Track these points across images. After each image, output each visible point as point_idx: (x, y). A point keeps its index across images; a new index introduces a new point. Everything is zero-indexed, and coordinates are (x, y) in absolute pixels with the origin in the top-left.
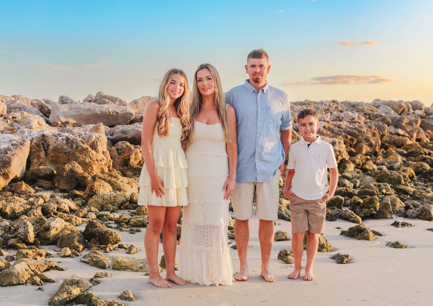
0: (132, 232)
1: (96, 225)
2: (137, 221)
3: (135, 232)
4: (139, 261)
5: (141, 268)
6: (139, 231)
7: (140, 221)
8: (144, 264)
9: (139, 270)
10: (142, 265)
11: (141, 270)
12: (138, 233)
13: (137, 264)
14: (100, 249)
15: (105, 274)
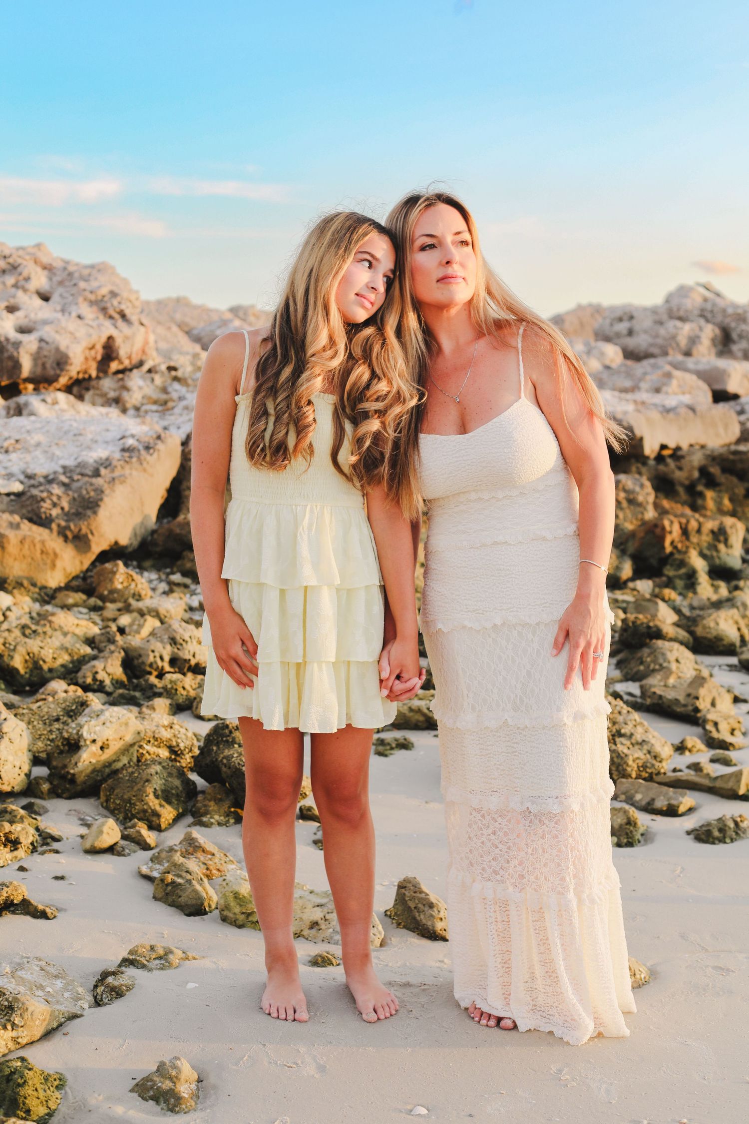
0: (381, 748)
1: (234, 739)
2: (411, 709)
3: (392, 749)
4: (312, 897)
5: (314, 925)
6: (405, 745)
7: (419, 711)
8: (326, 910)
9: (306, 932)
10: (317, 915)
11: (313, 931)
12: (403, 753)
13: (303, 908)
14: (232, 821)
15: (161, 952)
